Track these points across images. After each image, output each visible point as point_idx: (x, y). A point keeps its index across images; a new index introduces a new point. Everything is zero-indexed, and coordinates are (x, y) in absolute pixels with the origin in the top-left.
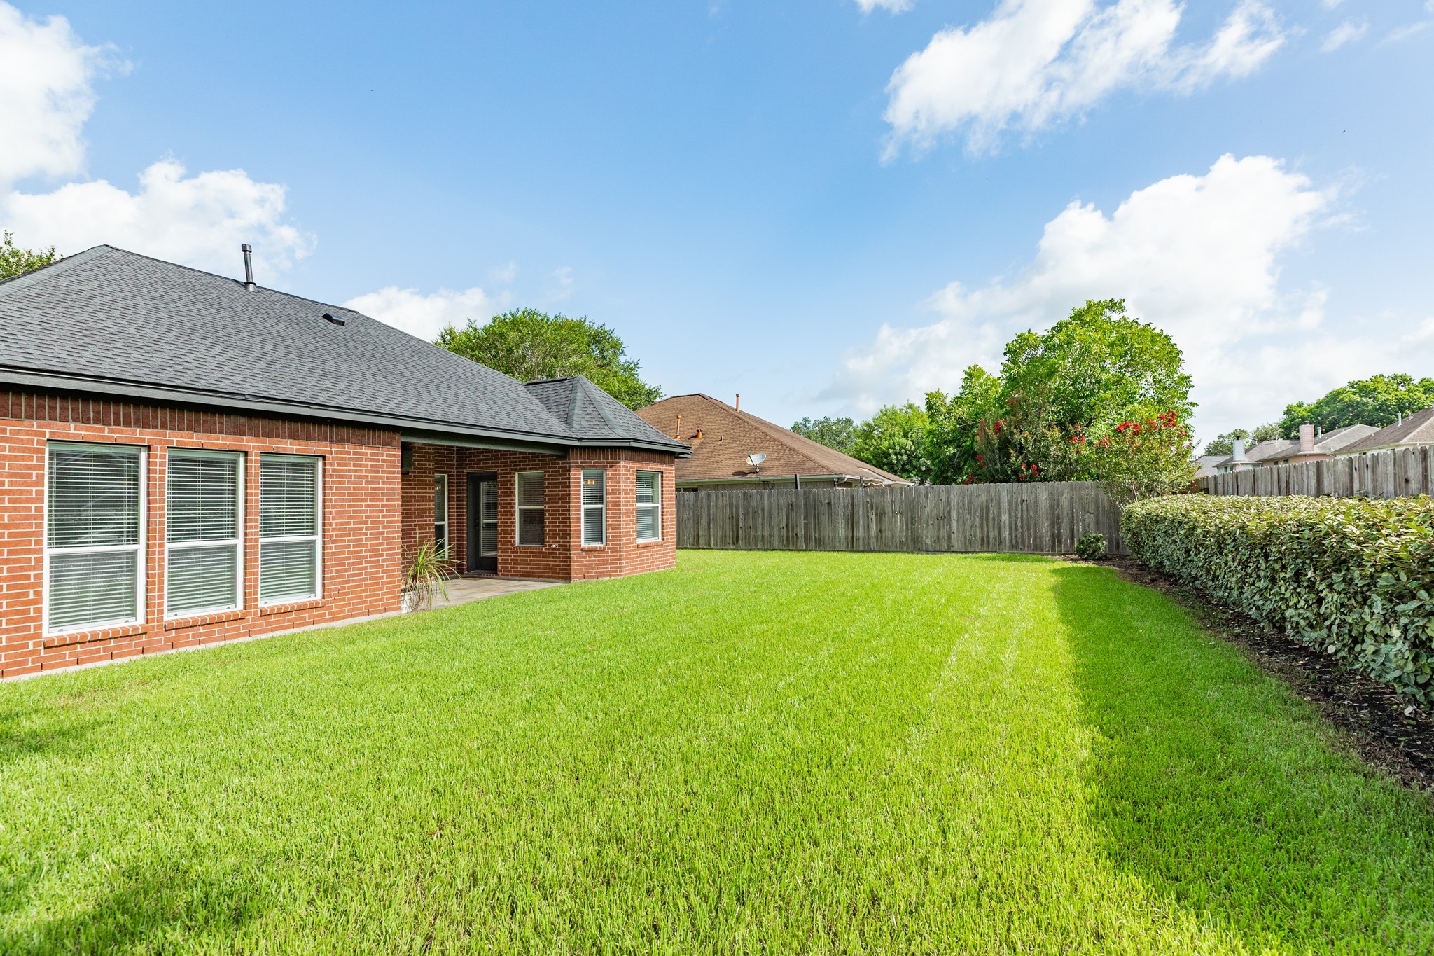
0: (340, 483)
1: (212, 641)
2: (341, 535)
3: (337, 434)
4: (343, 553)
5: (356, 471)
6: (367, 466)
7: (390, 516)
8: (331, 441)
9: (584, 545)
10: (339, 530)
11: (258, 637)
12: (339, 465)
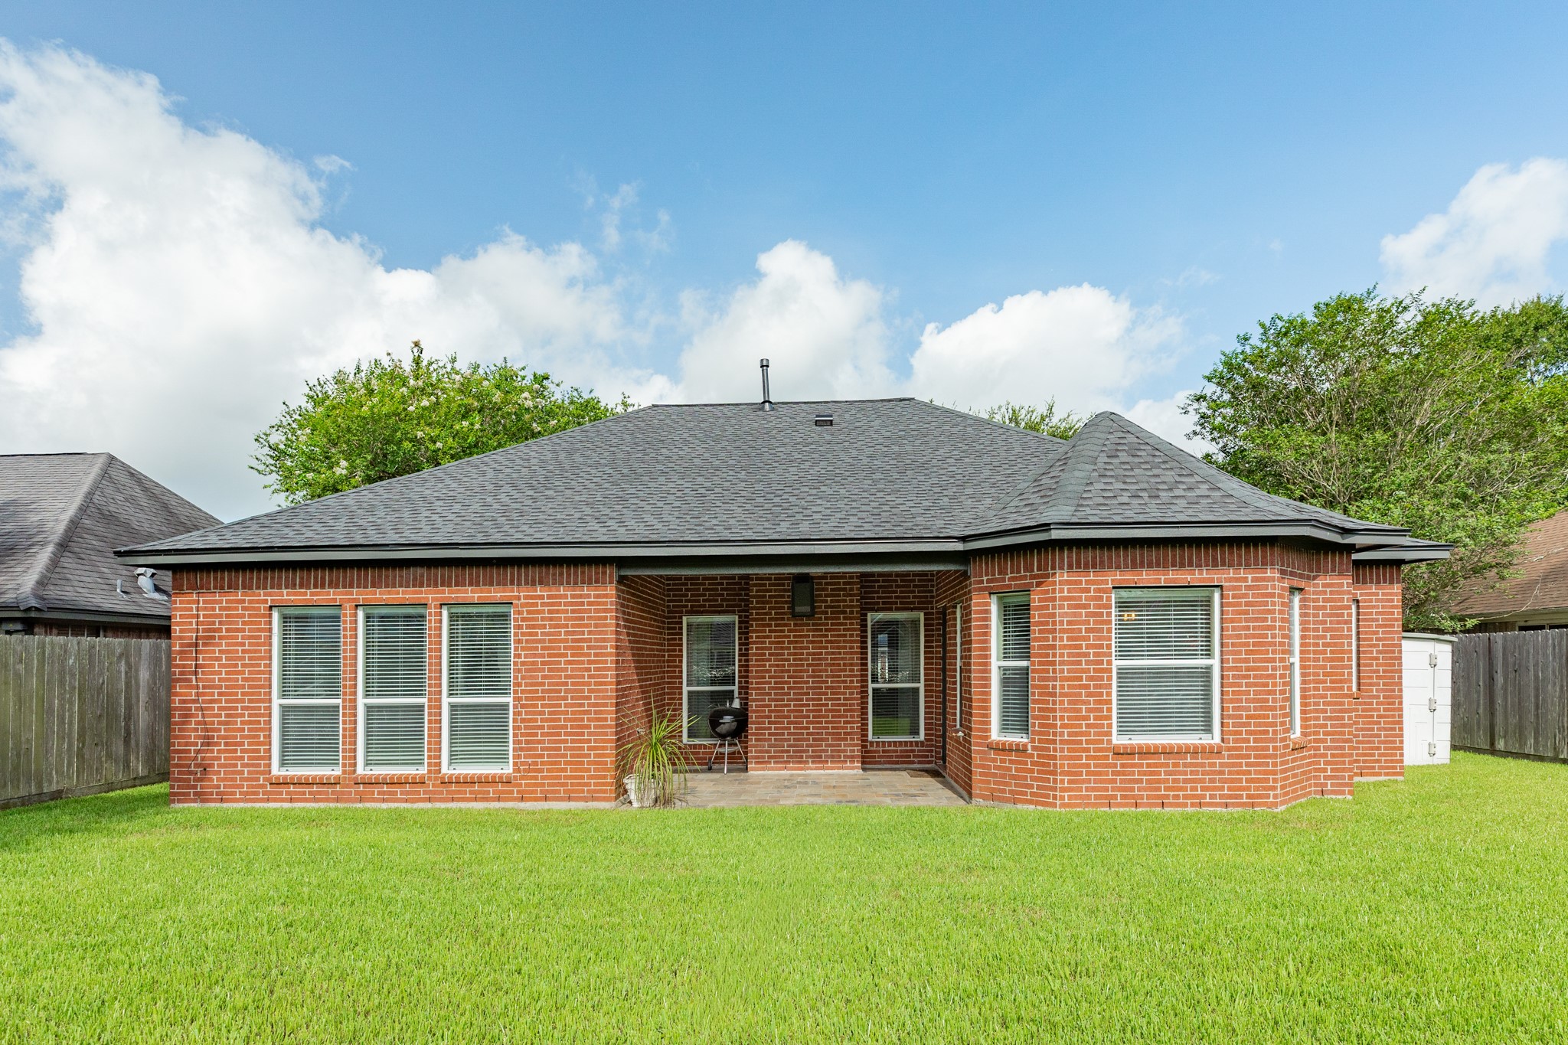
0: (530, 634)
1: (394, 802)
2: (532, 699)
3: (526, 575)
4: (536, 720)
5: (551, 619)
6: (566, 611)
7: (599, 676)
8: (519, 584)
9: (995, 735)
10: (530, 692)
11: (438, 805)
12: (529, 612)
